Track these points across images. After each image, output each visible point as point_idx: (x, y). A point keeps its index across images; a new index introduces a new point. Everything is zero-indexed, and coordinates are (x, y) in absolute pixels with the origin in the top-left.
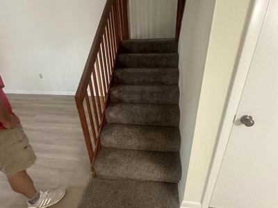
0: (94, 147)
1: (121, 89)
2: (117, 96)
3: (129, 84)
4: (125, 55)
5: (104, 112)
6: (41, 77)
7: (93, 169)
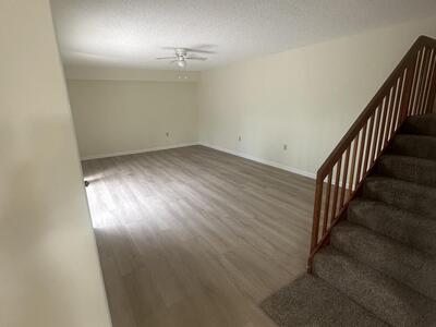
0: (320, 237)
1: (385, 182)
2: (373, 189)
3: (401, 179)
4: (408, 136)
5: (348, 204)
6: (285, 148)
7: (311, 261)
